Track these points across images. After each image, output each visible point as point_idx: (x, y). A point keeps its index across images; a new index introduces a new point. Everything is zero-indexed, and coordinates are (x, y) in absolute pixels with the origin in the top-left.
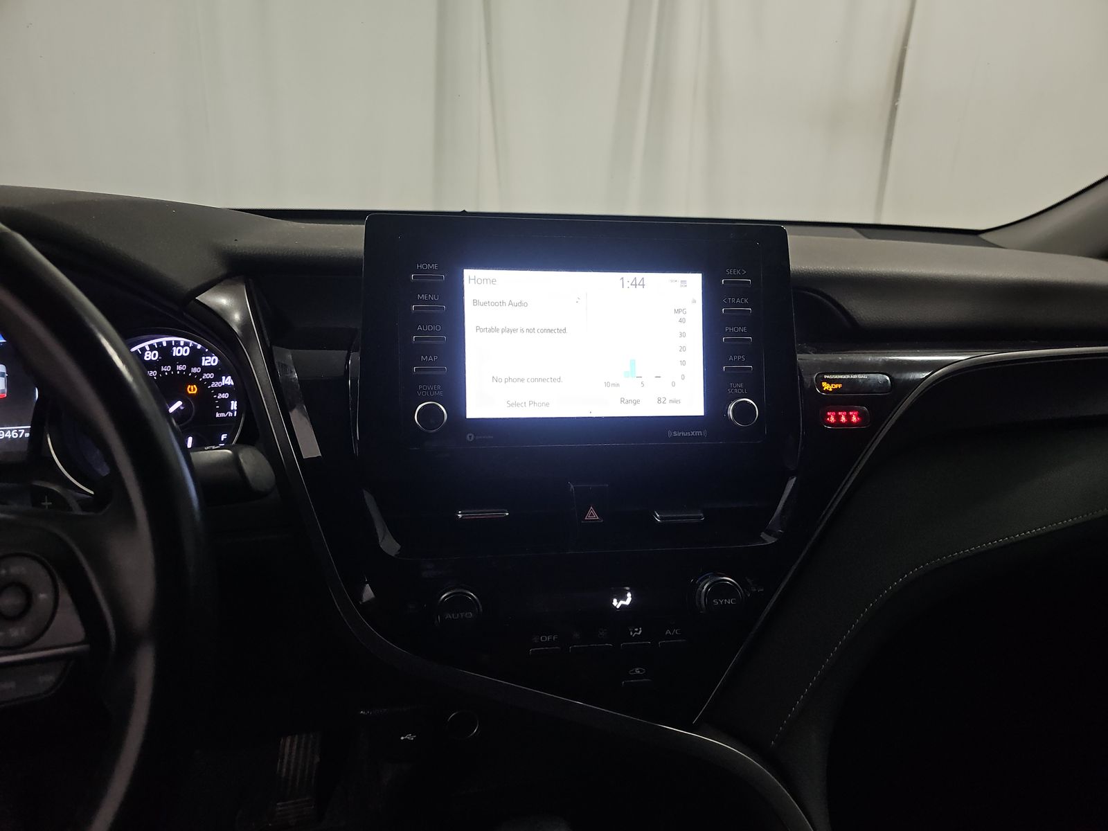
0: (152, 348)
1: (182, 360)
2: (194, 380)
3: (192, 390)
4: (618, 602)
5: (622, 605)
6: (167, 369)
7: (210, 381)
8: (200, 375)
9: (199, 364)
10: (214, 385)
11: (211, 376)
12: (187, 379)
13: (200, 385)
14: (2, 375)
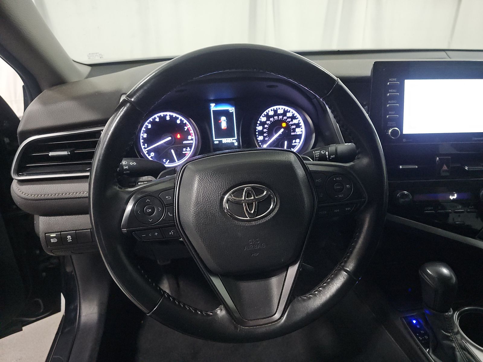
0: (272, 110)
1: (281, 114)
2: (284, 121)
3: (284, 125)
4: (452, 197)
5: (453, 199)
6: (276, 118)
7: (289, 122)
8: (286, 120)
9: (286, 116)
10: (291, 123)
11: (290, 120)
12: (282, 121)
13: (286, 123)
14: (225, 121)
